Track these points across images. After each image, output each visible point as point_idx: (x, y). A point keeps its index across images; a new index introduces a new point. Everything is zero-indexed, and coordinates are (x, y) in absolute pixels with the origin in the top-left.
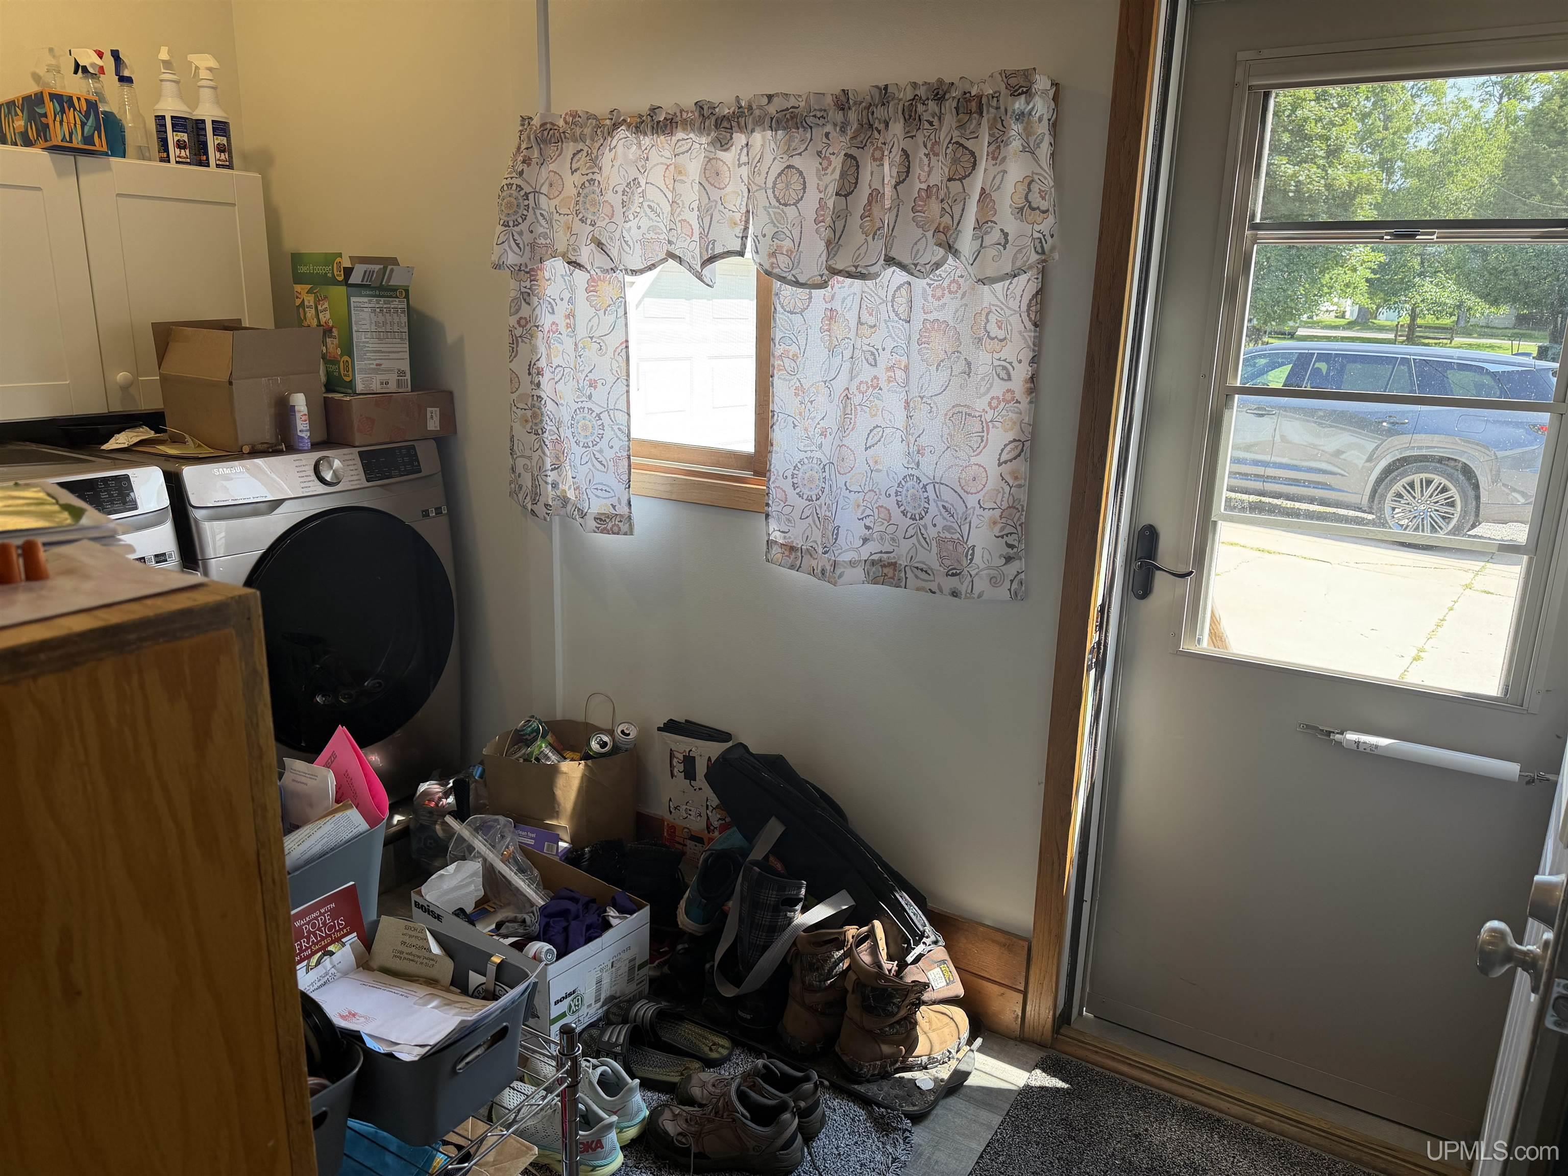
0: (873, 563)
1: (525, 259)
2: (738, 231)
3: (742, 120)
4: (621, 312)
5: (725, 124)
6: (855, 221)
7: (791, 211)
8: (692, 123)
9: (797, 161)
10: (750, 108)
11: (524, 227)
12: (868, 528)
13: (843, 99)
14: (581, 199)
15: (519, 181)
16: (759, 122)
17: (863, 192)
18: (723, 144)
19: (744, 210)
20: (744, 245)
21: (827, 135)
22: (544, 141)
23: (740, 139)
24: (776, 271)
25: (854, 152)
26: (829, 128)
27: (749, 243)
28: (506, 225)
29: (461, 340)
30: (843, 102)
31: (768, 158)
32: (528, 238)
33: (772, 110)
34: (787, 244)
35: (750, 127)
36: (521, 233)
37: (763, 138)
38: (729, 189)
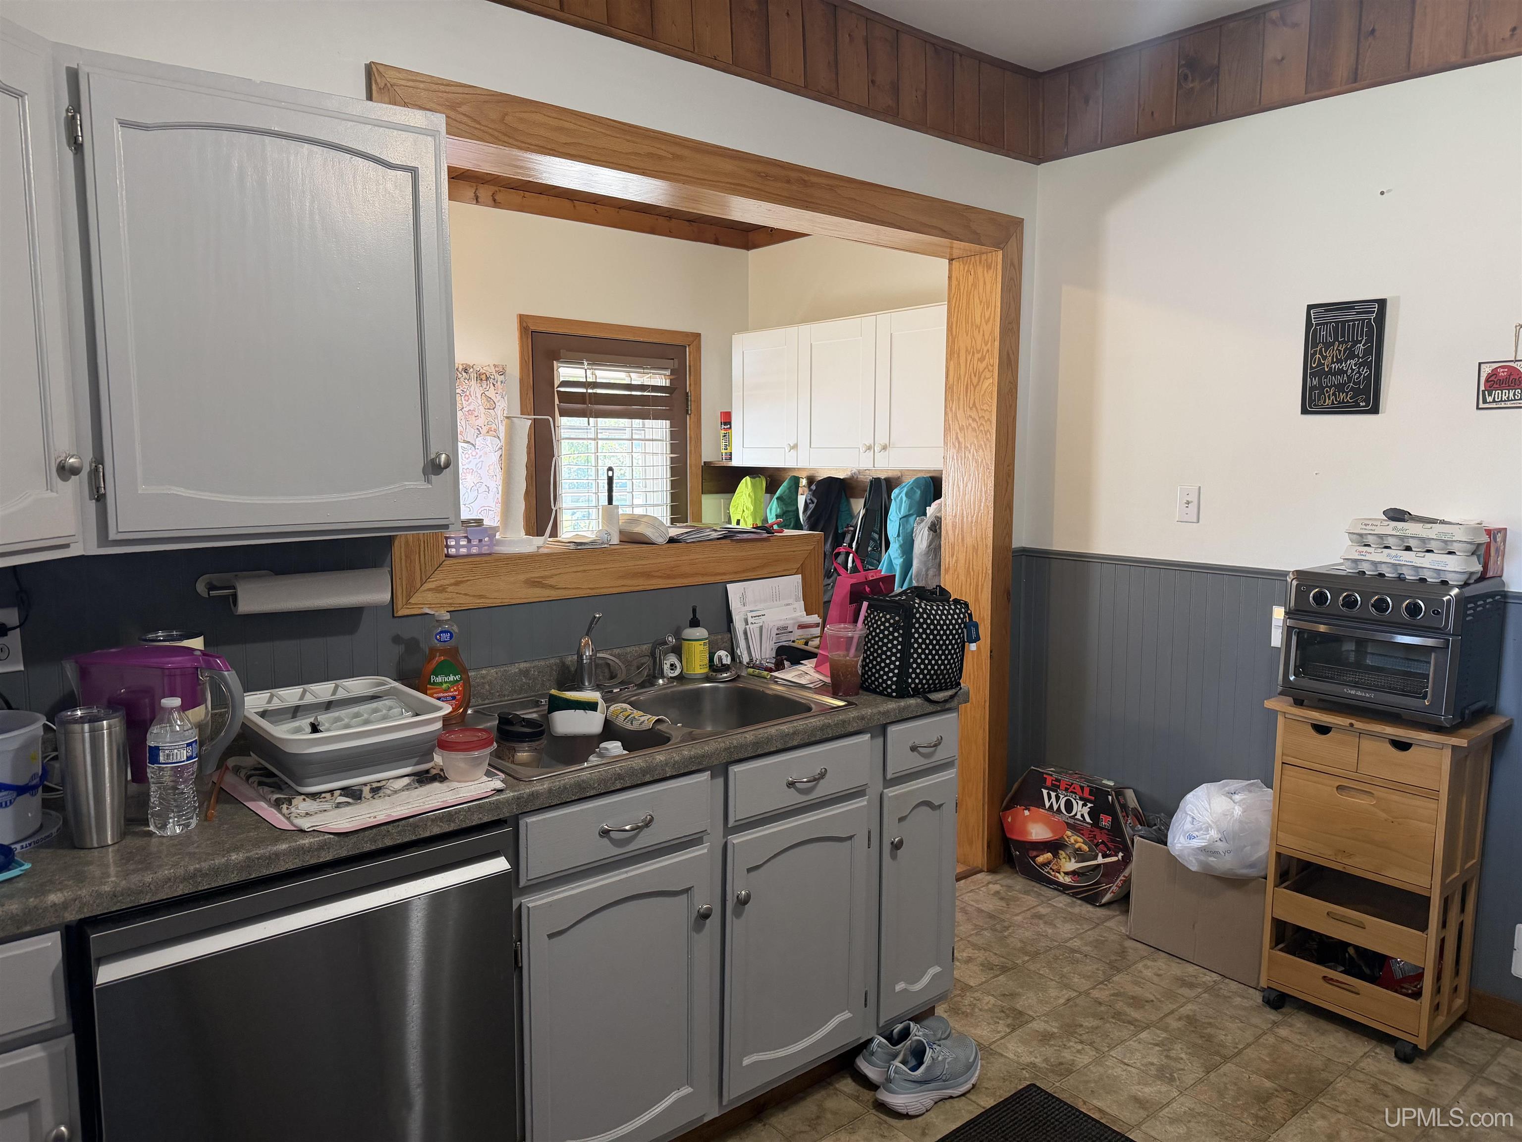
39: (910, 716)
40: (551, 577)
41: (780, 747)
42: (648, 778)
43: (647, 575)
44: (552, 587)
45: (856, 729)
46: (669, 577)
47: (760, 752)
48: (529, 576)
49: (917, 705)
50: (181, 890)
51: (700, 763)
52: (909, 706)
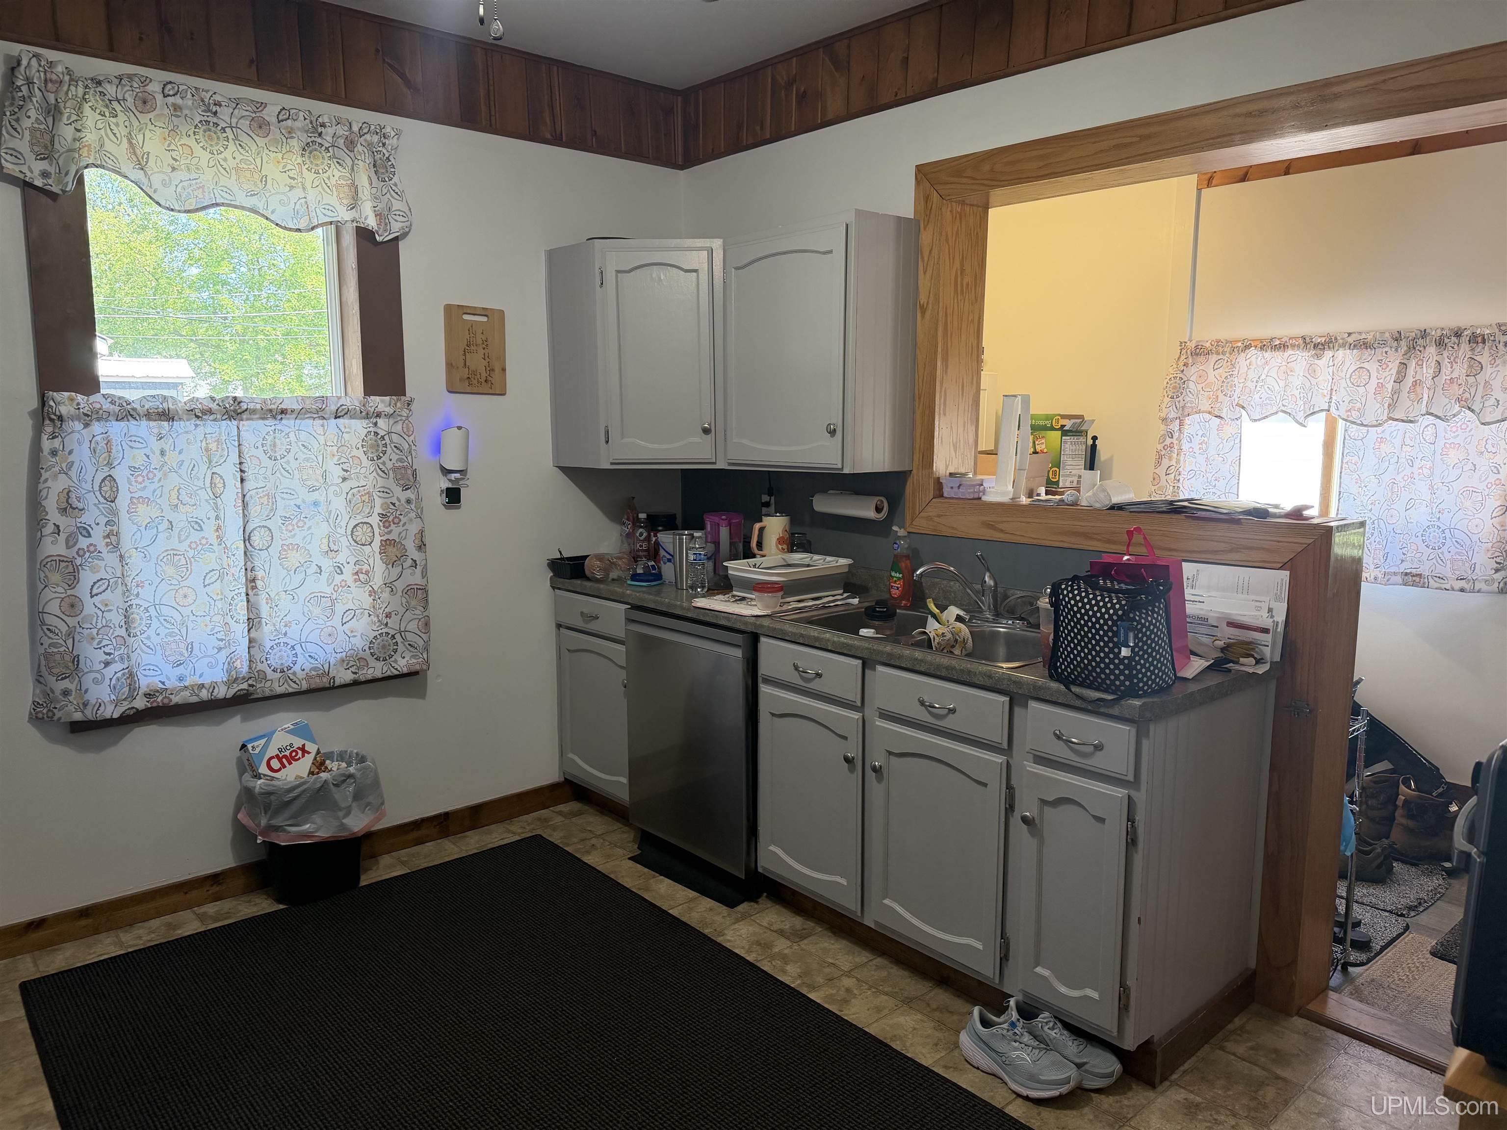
0: (1406, 574)
1: (1179, 415)
2: (1327, 399)
3: (1331, 345)
4: (1237, 441)
5: (1320, 346)
6: (1404, 394)
7: (1362, 390)
8: (1298, 346)
9: (1366, 365)
10: (1336, 339)
11: (1181, 398)
12: (1404, 554)
13: (1398, 335)
14: (1225, 384)
15: (1181, 375)
16: (1343, 346)
17: (1409, 381)
18: (1319, 357)
19: (1329, 388)
20: (1330, 406)
21: (1386, 352)
22: (1197, 354)
23: (1328, 354)
24: (1351, 419)
25: (1405, 361)
26: (1387, 349)
27: (1333, 404)
28: (1172, 398)
29: (1111, 459)
30: (1398, 337)
31: (1347, 364)
32: (1182, 403)
33: (1350, 340)
34: (1358, 405)
35: (1336, 348)
36: (1179, 402)
37: (1345, 354)
38: (1320, 378)
39: (1048, 698)
40: (1002, 522)
41: (909, 666)
42: (817, 645)
43: (1086, 536)
44: (1002, 531)
45: (981, 683)
46: (1109, 542)
47: (892, 662)
48: (985, 518)
49: (1058, 691)
50: (652, 606)
51: (850, 650)
52: (1049, 689)
